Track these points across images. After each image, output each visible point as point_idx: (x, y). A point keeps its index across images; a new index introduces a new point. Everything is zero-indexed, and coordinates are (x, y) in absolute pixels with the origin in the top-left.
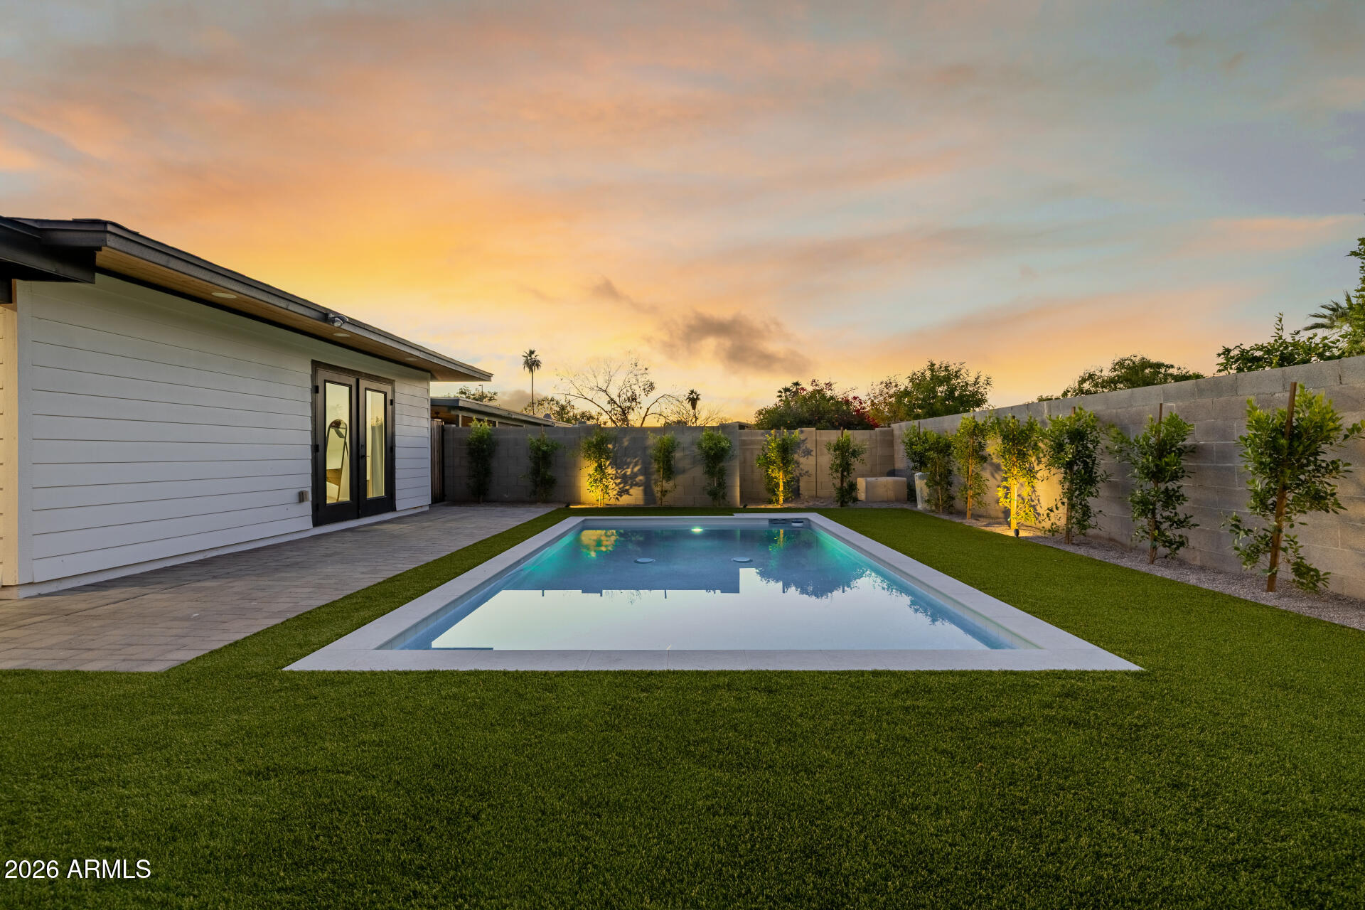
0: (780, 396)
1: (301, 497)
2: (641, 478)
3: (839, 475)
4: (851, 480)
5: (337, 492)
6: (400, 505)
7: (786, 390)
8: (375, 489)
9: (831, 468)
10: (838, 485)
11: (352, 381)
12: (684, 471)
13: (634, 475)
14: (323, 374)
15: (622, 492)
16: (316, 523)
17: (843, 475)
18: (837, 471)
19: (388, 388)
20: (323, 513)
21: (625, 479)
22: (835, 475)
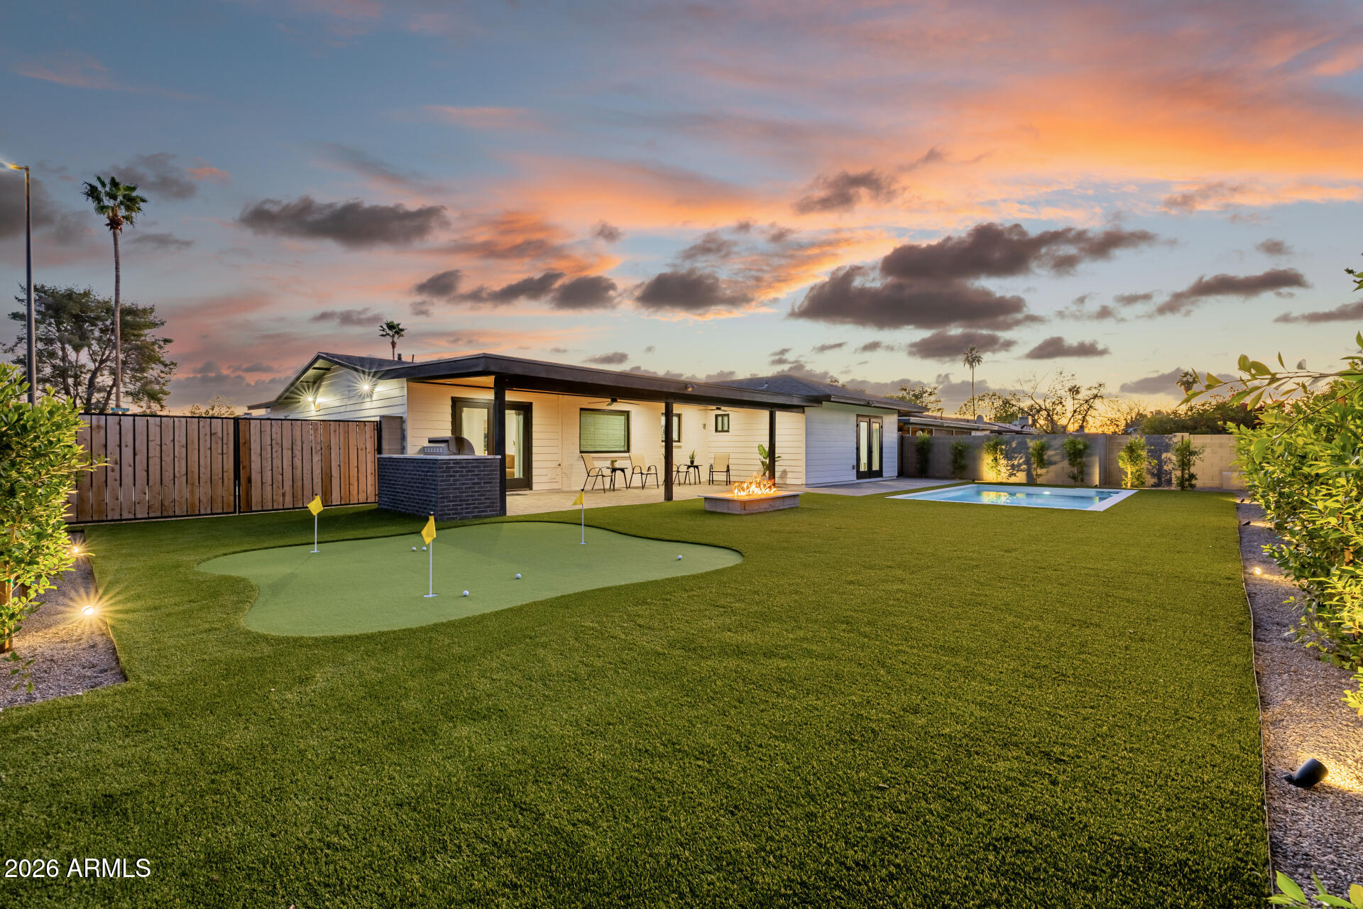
1: (853, 467)
2: (1025, 466)
5: (863, 468)
6: (884, 474)
8: (876, 467)
11: (867, 419)
13: (1019, 465)
14: (860, 419)
15: (1011, 475)
16: (858, 478)
19: (880, 421)
20: (860, 475)
21: (1013, 467)
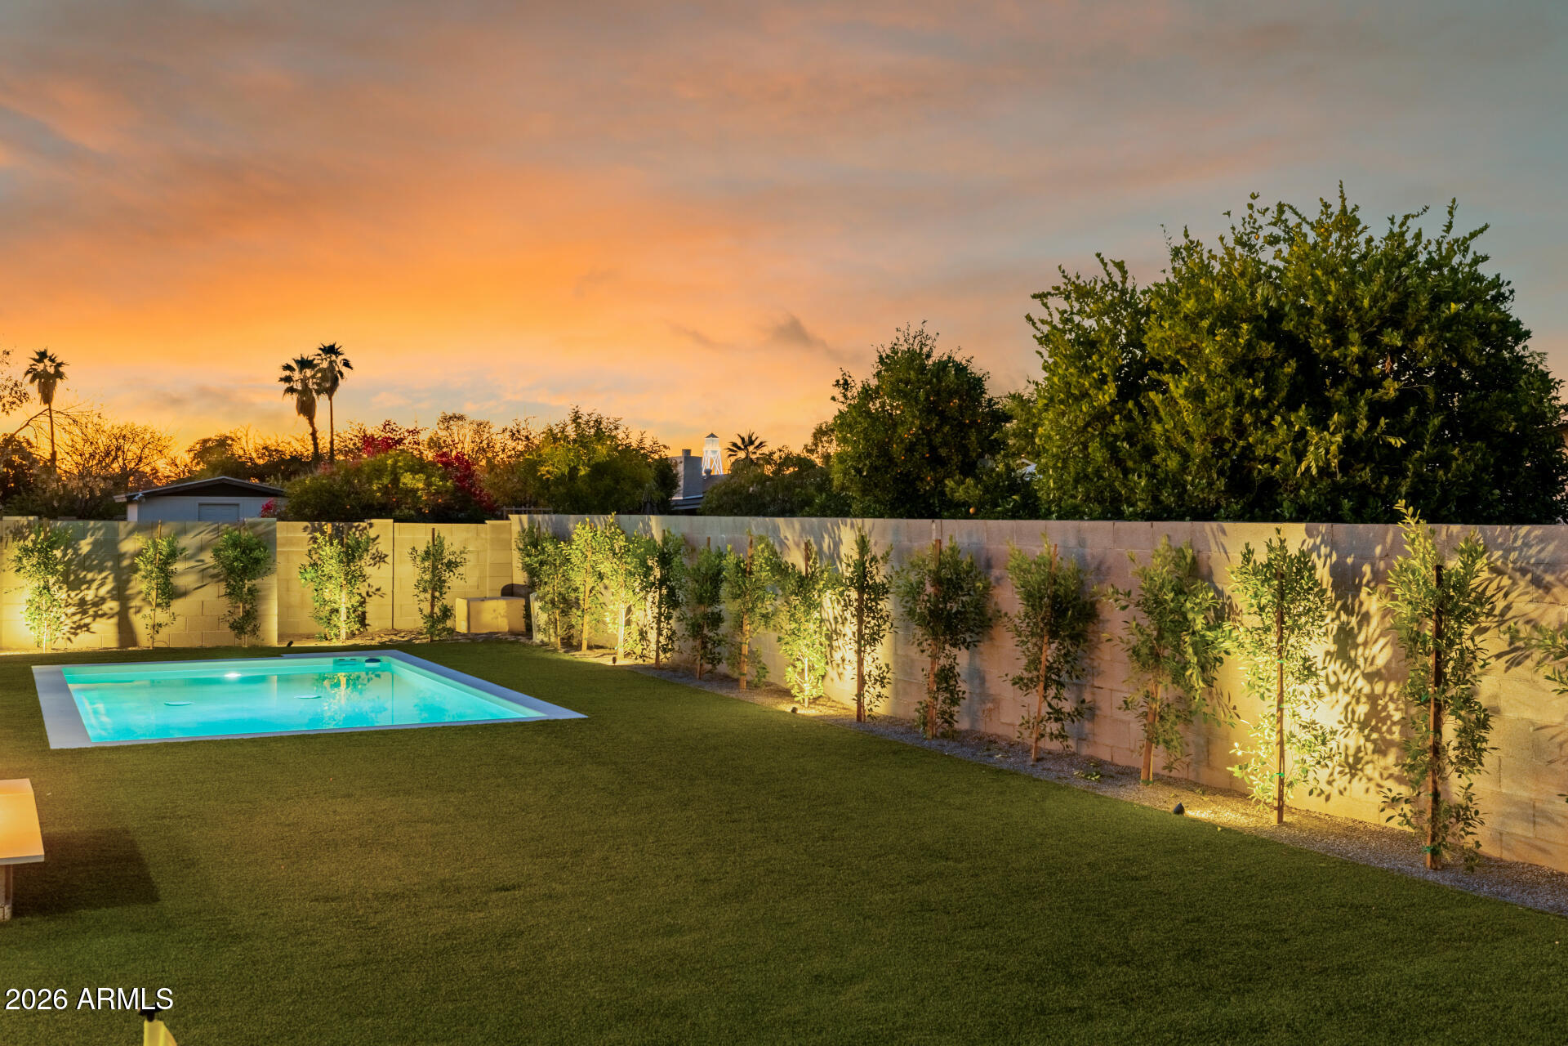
0: (288, 379)
2: (111, 604)
3: (428, 596)
4: (445, 602)
7: (304, 364)
9: (417, 587)
10: (427, 610)
12: (184, 594)
13: (100, 601)
15: (78, 628)
17: (433, 597)
18: (425, 590)
21: (82, 606)
22: (422, 596)
